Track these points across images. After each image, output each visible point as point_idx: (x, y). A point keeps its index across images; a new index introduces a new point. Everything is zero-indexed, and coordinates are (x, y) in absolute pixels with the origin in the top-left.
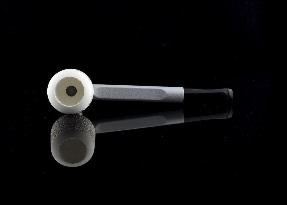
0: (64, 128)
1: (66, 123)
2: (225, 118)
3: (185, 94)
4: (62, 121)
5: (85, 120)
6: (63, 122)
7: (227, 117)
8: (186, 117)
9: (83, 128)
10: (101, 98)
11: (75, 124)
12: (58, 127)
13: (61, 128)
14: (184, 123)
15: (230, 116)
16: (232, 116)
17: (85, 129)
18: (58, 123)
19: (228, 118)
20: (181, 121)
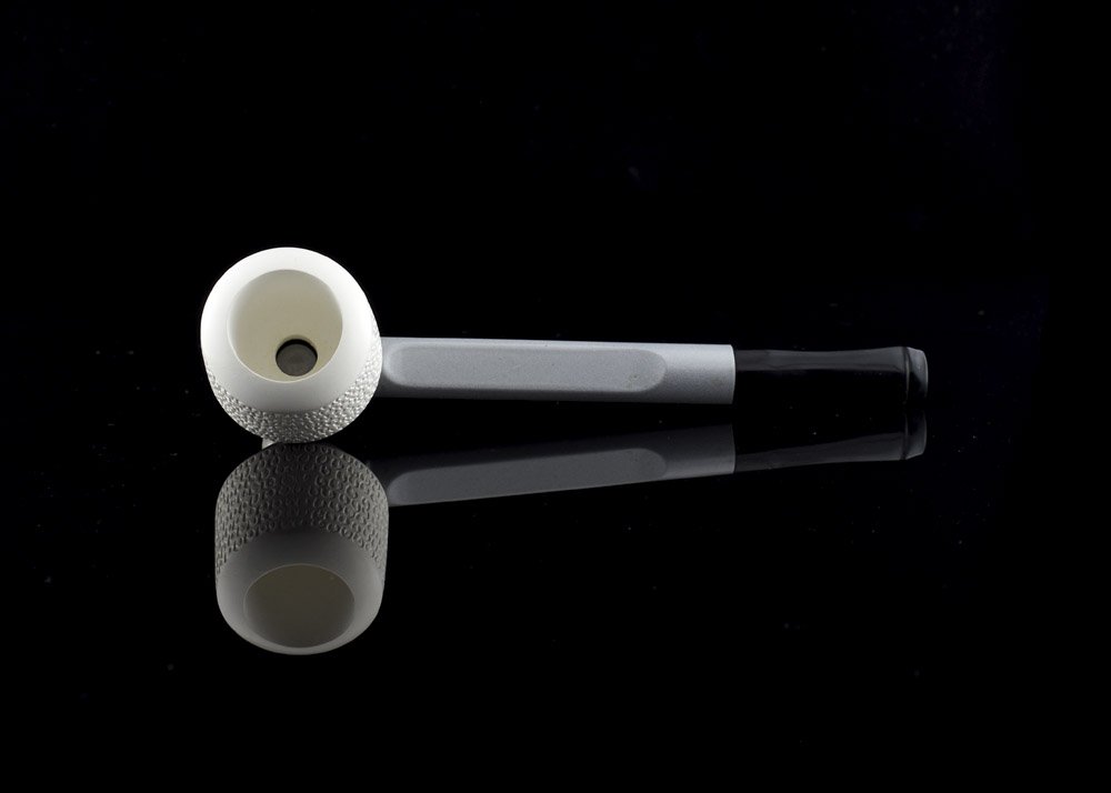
0: (266, 516)
1: (274, 491)
2: (896, 457)
3: (739, 374)
4: (259, 479)
5: (350, 470)
6: (265, 486)
7: (905, 454)
8: (742, 451)
9: (341, 519)
10: (411, 385)
11: (310, 502)
12: (245, 506)
13: (257, 512)
14: (736, 475)
15: (917, 451)
16: (925, 451)
17: (348, 522)
18: (246, 486)
19: (909, 457)
20: (724, 466)
